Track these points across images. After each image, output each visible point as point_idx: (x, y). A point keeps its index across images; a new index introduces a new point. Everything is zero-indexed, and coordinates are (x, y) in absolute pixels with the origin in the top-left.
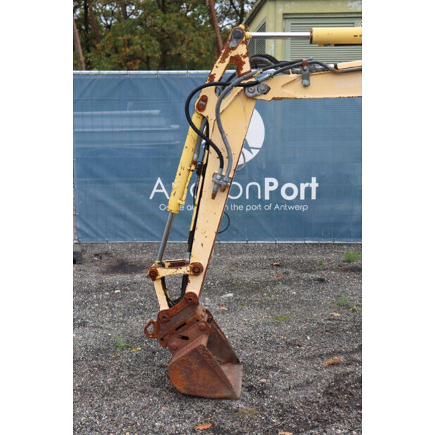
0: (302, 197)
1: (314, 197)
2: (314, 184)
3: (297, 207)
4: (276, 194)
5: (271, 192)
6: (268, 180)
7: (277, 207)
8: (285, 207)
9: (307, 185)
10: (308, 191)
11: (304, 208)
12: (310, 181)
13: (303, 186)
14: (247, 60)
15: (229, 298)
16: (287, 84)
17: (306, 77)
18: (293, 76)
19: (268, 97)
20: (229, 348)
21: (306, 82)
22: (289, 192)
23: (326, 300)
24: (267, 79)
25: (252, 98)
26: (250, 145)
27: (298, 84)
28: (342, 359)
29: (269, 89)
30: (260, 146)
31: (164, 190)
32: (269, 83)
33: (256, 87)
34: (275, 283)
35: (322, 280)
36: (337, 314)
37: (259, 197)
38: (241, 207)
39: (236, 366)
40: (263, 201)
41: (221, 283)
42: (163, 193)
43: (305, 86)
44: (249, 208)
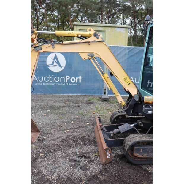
0: (77, 82)
1: (80, 82)
2: (80, 78)
3: (75, 84)
4: (69, 80)
5: (68, 80)
6: (67, 76)
7: (69, 84)
8: (72, 84)
9: (78, 78)
10: (78, 80)
11: (78, 85)
12: (79, 77)
13: (77, 78)
14: (35, 40)
15: (49, 111)
16: (48, 47)
17: (53, 45)
18: (49, 45)
19: (42, 51)
20: (37, 127)
21: (53, 47)
22: (73, 80)
23: (77, 112)
24: (41, 45)
25: (37, 51)
26: (62, 66)
27: (51, 47)
28: (72, 130)
29: (42, 49)
30: (64, 66)
31: (36, 79)
32: (42, 47)
33: (37, 48)
34: (65, 107)
35: (79, 106)
36: (77, 117)
37: (64, 81)
38: (59, 84)
39: (38, 133)
40: (65, 83)
41: (49, 107)
42: (36, 80)
43: (53, 48)
44: (62, 84)
